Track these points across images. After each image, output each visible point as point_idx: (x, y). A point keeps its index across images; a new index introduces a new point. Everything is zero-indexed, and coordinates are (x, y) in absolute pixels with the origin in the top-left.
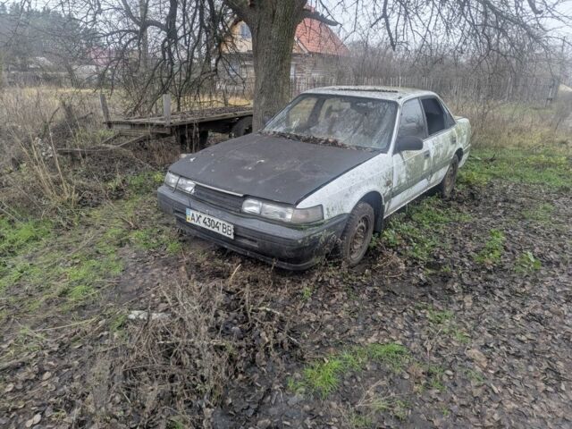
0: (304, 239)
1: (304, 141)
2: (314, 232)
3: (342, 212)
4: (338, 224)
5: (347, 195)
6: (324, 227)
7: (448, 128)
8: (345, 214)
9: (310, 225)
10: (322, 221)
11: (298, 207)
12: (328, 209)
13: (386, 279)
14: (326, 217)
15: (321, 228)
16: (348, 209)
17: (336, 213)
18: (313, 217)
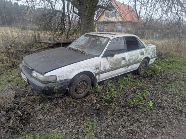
0: (45, 87)
1: (74, 51)
2: (51, 85)
3: (68, 78)
4: (64, 83)
5: (71, 72)
6: (57, 83)
7: (140, 49)
8: (69, 79)
9: (49, 82)
10: (56, 81)
11: (44, 75)
12: (59, 77)
13: (84, 105)
14: (58, 80)
15: (55, 84)
16: (71, 77)
17: (64, 78)
18: (51, 79)
